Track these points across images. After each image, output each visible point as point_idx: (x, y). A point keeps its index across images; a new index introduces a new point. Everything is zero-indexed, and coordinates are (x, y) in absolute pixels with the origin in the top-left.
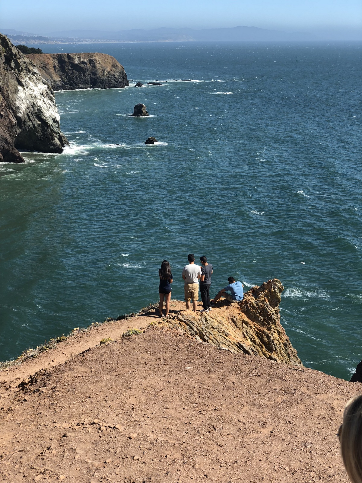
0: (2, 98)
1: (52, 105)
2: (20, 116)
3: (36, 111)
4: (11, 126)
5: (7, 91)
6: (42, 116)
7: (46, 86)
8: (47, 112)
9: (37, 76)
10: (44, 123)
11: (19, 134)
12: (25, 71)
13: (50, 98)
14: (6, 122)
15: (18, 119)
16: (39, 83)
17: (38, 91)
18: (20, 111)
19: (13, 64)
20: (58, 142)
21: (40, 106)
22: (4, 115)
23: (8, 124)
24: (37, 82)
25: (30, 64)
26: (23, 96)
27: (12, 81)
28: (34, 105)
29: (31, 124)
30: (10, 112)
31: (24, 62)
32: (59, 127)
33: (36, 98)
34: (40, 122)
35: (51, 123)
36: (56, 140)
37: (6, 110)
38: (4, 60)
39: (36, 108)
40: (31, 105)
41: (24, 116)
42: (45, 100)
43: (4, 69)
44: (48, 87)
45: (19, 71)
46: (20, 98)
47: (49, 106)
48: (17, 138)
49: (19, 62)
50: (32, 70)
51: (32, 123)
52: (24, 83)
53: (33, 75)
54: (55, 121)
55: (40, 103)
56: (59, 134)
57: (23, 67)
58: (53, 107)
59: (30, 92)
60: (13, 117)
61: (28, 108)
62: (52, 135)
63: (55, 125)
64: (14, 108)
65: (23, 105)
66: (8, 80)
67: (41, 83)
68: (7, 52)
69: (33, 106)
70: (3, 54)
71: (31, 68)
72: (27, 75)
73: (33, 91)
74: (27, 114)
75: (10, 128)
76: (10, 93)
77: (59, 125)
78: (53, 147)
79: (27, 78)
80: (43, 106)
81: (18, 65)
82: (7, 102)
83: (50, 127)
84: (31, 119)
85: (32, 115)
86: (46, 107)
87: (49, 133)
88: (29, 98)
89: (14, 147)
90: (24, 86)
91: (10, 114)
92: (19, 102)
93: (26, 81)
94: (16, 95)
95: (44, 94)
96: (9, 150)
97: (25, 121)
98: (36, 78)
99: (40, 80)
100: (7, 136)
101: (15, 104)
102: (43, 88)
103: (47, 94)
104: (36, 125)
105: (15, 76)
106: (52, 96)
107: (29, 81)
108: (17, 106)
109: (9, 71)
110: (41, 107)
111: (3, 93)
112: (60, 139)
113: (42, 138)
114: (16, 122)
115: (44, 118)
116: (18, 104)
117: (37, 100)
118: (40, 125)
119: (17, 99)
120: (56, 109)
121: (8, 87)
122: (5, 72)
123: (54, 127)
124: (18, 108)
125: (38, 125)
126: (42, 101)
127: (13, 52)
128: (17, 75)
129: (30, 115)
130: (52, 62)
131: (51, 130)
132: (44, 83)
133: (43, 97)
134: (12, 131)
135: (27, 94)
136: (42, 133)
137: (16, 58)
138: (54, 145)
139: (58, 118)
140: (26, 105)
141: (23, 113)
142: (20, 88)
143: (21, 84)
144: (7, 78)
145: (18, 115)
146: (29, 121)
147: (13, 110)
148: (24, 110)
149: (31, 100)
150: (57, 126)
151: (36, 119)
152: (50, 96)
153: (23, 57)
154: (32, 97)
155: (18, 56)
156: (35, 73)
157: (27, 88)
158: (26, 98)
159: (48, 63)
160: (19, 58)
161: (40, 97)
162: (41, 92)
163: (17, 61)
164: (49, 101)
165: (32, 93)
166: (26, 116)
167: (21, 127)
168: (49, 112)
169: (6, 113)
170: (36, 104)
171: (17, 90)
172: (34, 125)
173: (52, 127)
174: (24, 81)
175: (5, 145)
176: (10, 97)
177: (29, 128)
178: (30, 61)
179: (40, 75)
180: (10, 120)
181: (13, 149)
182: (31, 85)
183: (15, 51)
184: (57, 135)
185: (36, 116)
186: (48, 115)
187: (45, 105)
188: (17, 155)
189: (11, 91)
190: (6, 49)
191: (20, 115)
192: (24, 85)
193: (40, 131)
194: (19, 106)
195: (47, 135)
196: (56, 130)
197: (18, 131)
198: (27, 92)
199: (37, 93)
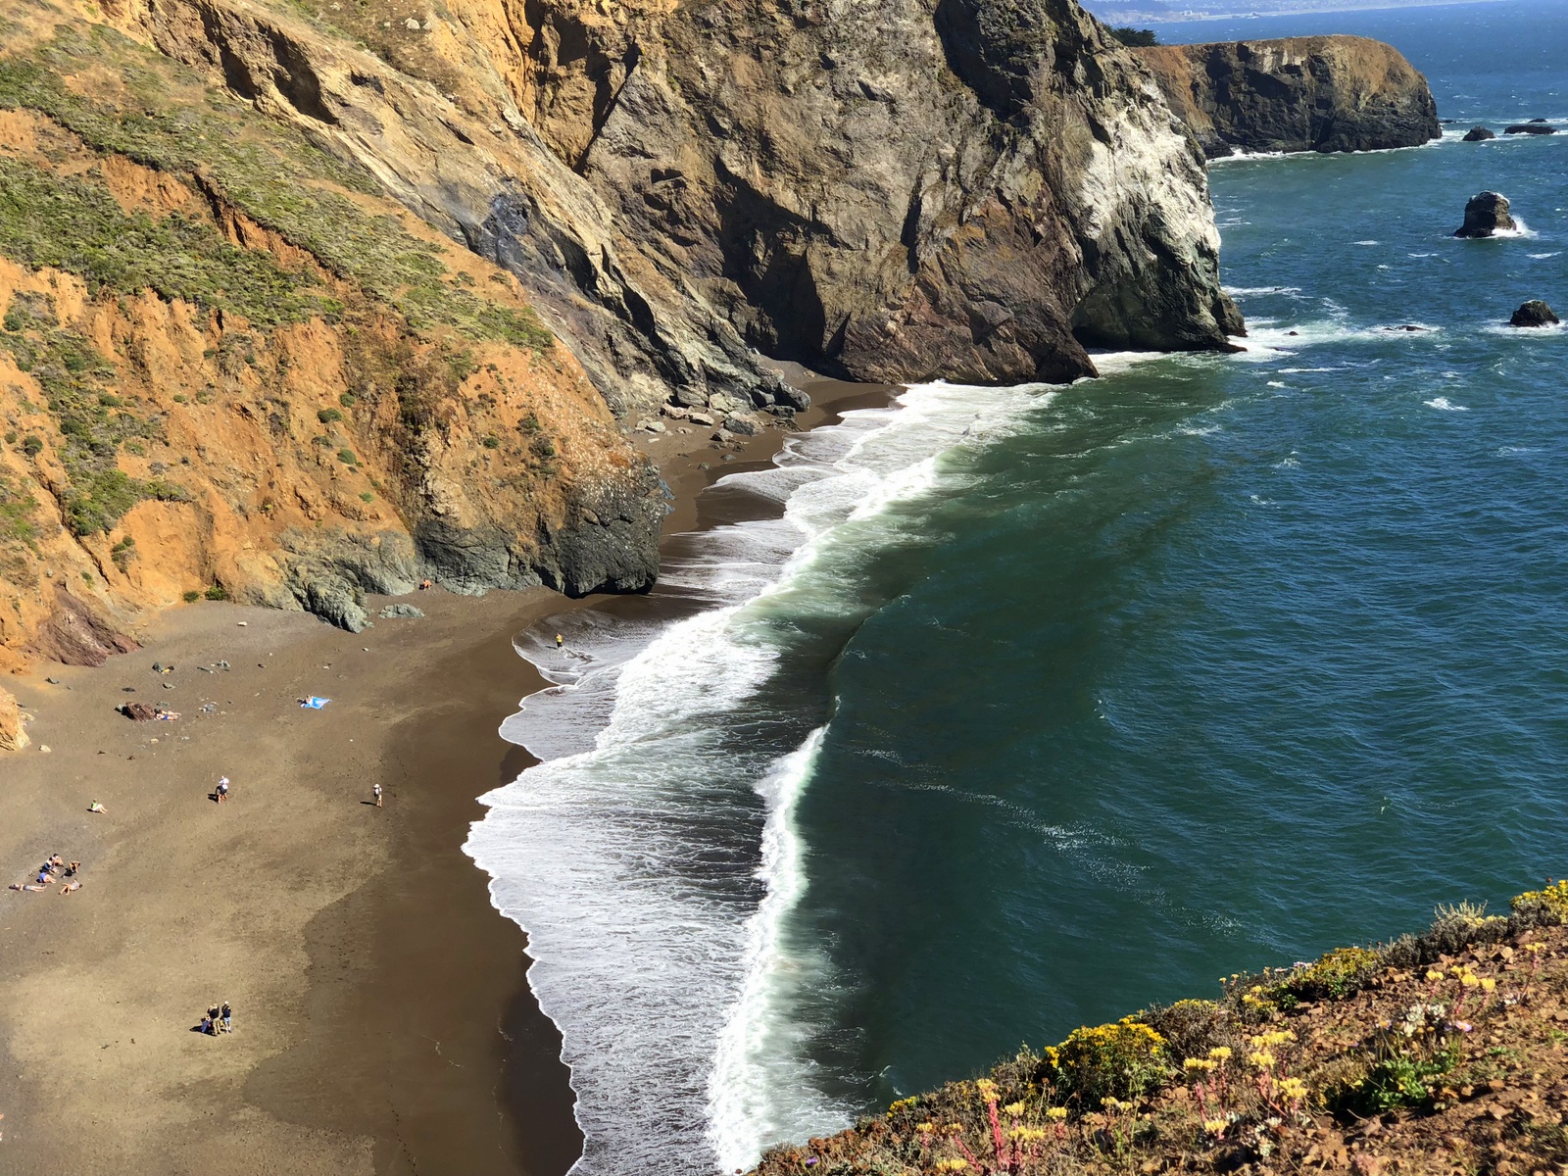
0: (1042, 180)
1: (1196, 198)
2: (1094, 237)
3: (1144, 219)
4: (1066, 268)
5: (1058, 158)
6: (1164, 236)
7: (1181, 139)
8: (1181, 221)
9: (1156, 109)
10: (1168, 257)
11: (1087, 296)
12: (1116, 93)
13: (1192, 178)
14: (1049, 258)
15: (1087, 245)
16: (1159, 130)
17: (1155, 154)
18: (1096, 221)
19: (1080, 71)
20: (1208, 319)
21: (1157, 205)
22: (1044, 236)
23: (1054, 264)
24: (1154, 128)
25: (1134, 68)
26: (1108, 172)
27: (1075, 127)
28: (1140, 199)
29: (1126, 262)
30: (1063, 225)
31: (1116, 64)
32: (1215, 271)
33: (1146, 177)
34: (1154, 257)
35: (1189, 259)
36: (1205, 312)
37: (1052, 219)
38: (1052, 61)
39: (1145, 211)
40: (1130, 203)
41: (1105, 236)
42: (1177, 182)
43: (1052, 88)
44: (1188, 143)
45: (1098, 94)
46: (1096, 181)
47: (1186, 203)
48: (1080, 308)
49: (1099, 64)
50: (1139, 90)
51: (1131, 260)
52: (1111, 131)
53: (1142, 104)
54: (1203, 251)
55: (1159, 195)
56: (1215, 292)
57: (1111, 81)
58: (1201, 205)
59: (1130, 159)
60: (1071, 240)
61: (1119, 212)
62: (1191, 298)
63: (1203, 263)
64: (1077, 213)
65: (1104, 201)
66: (1063, 123)
67: (1166, 129)
68: (1064, 33)
69: (1136, 203)
70: (1050, 42)
71: (1136, 82)
72: (1120, 103)
73: (1140, 156)
74: (1117, 231)
75: (1061, 274)
76: (1064, 164)
77: (1216, 263)
78: (1193, 337)
79: (1123, 115)
80: (1168, 204)
81: (1094, 75)
82: (1055, 194)
83: (1186, 272)
84: (1128, 245)
85: (1132, 233)
86: (1178, 206)
87: (1182, 291)
88: (1124, 179)
89: (1071, 337)
90: (1110, 142)
91: (1062, 230)
92: (1093, 194)
93: (1117, 126)
94: (1085, 170)
95: (1174, 164)
96: (1055, 346)
97: (1108, 254)
98: (1152, 115)
99: (1164, 120)
100: (1051, 302)
101: (1079, 199)
102: (1171, 144)
103: (1184, 165)
104: (1141, 265)
105: (1083, 109)
106: (1197, 169)
107: (1127, 125)
108: (1086, 205)
109: (1065, 94)
110: (1160, 207)
111: (1043, 165)
112: (1218, 308)
113: (1160, 306)
114: (1080, 255)
115: (1170, 242)
116: (1089, 200)
117: (1151, 185)
118: (1156, 266)
119: (1085, 184)
120: (1210, 211)
121: (1061, 147)
122: (1054, 97)
123: (1198, 269)
124: (1090, 210)
125: (1150, 265)
126: (1165, 187)
127: (1082, 31)
128: (1092, 106)
129: (1125, 232)
130: (1190, 71)
131: (1188, 280)
132: (1175, 130)
133: (1169, 176)
134: (1067, 284)
135: (1120, 166)
136: (1161, 289)
137: (1090, 51)
138: (1195, 328)
139: (1215, 243)
140: (1114, 201)
141: (1105, 227)
142: (1098, 147)
143: (1100, 134)
144: (1058, 117)
145: (1087, 233)
146: (1120, 251)
147: (1072, 220)
148: (1109, 217)
149: (1130, 187)
150: (1210, 266)
151: (1143, 246)
152: (1192, 172)
153: (1112, 49)
154: (1134, 177)
155: (1098, 45)
156: (1149, 98)
157: (1120, 146)
158: (1116, 181)
159: (1174, 77)
160: (1101, 51)
161: (1160, 175)
162: (1163, 158)
163: (1094, 61)
164: (1190, 189)
165: (1134, 161)
166: (1112, 236)
167: (1094, 274)
168: (1187, 221)
169: (1051, 227)
170: (1146, 198)
171: (1088, 155)
172: (1135, 266)
173: (1191, 272)
174: (1112, 123)
175: (1042, 327)
176: (1065, 179)
177: (1118, 275)
178: (1134, 61)
179: (1162, 105)
180: (1062, 249)
181: (1066, 341)
182: (1134, 135)
183: (1087, 30)
184: (1208, 298)
185: (1143, 236)
186: (1182, 234)
187: (1174, 200)
188: (1079, 361)
189: (1068, 159)
190: (1061, 26)
191: (1094, 234)
192: (1112, 137)
193: (1153, 284)
194: (1090, 207)
195: (1177, 297)
196: (1204, 280)
197: (1085, 286)
198: (1119, 159)
199: (1151, 164)
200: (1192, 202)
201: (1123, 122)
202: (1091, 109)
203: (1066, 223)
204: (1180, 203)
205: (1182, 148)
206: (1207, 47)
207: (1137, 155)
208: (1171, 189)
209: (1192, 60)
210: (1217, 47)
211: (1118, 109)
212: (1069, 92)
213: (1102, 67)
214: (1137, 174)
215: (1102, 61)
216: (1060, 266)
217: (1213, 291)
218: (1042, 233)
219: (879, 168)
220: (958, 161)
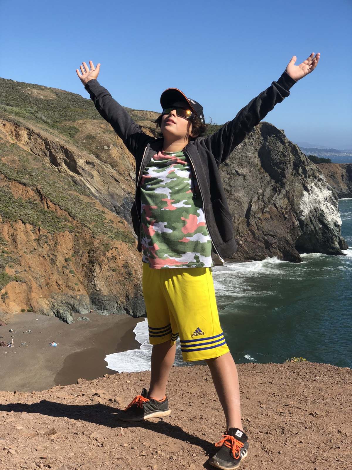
0: (288, 202)
1: (334, 209)
2: (303, 219)
3: (318, 215)
4: (294, 228)
5: (293, 195)
6: (324, 220)
7: (331, 192)
8: (330, 216)
9: (323, 183)
10: (325, 226)
11: (300, 236)
12: (311, 177)
13: (333, 203)
14: (289, 225)
15: (301, 222)
16: (324, 189)
17: (323, 196)
18: (304, 214)
19: (300, 170)
20: (337, 245)
21: (323, 211)
22: (287, 218)
23: (290, 227)
24: (322, 188)
25: (317, 170)
26: (308, 200)
27: (298, 186)
28: (317, 209)
29: (312, 227)
30: (294, 215)
31: (311, 169)
32: (340, 231)
33: (319, 202)
34: (321, 226)
35: (332, 227)
36: (336, 243)
37: (290, 213)
38: (293, 167)
39: (319, 212)
40: (314, 210)
41: (306, 219)
42: (329, 204)
43: (292, 175)
44: (333, 193)
45: (306, 177)
46: (304, 203)
47: (331, 211)
48: (298, 240)
49: (306, 168)
50: (318, 177)
51: (314, 226)
52: (309, 188)
53: (319, 181)
54: (336, 225)
55: (323, 208)
56: (340, 238)
57: (310, 174)
58: (336, 212)
59: (315, 197)
60: (296, 220)
61: (311, 212)
62: (332, 239)
63: (336, 229)
64: (298, 212)
65: (306, 209)
66: (295, 185)
67: (326, 189)
68: (296, 159)
69: (316, 210)
70: (292, 161)
71: (317, 174)
72: (313, 180)
73: (318, 196)
74: (310, 218)
75: (293, 230)
76: (295, 197)
77: (340, 229)
78: (332, 251)
79: (313, 184)
80: (326, 210)
81: (305, 171)
82: (291, 206)
83: (331, 231)
84: (313, 222)
85: (315, 219)
86: (329, 212)
87: (329, 237)
88: (313, 203)
89: (294, 248)
90: (309, 191)
91: (293, 217)
92: (303, 206)
93: (311, 187)
94: (301, 199)
95: (328, 199)
96: (290, 251)
97: (307, 224)
98: (322, 184)
99: (325, 186)
100: (289, 238)
101: (299, 208)
102: (327, 193)
103: (331, 199)
104: (317, 228)
105: (301, 181)
106: (335, 201)
107: (314, 187)
108: (301, 210)
109: (296, 177)
110: (324, 212)
111: (288, 197)
112: (340, 243)
113: (322, 241)
114: (298, 224)
115: (326, 222)
116: (302, 208)
117: (321, 205)
118: (322, 229)
119: (301, 203)
120: (339, 213)
121: (294, 192)
122: (293, 177)
123: (334, 231)
124: (302, 211)
125: (320, 228)
126: (325, 206)
127: (302, 159)
128: (304, 181)
129: (312, 218)
130: (341, 171)
131: (331, 233)
132: (329, 189)
133: (327, 202)
134: (294, 233)
135: (312, 199)
136: (323, 236)
137: (304, 165)
138: (333, 248)
139: (340, 223)
140: (309, 209)
141: (306, 216)
142: (305, 193)
143: (306, 189)
144: (293, 183)
145: (301, 218)
146: (311, 224)
147: (297, 214)
148: (307, 213)
149: (314, 205)
150: (338, 230)
151: (318, 223)
152: (334, 202)
153: (311, 164)
154: (316, 202)
155: (306, 163)
156: (321, 179)
157: (312, 193)
158: (310, 203)
159: (336, 173)
160: (307, 165)
161: (324, 202)
162: (325, 197)
163: (305, 168)
164: (333, 206)
165: (316, 198)
166: (309, 219)
167: (303, 230)
168: (332, 216)
169: (290, 215)
170: (319, 209)
171: (302, 195)
172: (315, 228)
173: (332, 231)
174: (310, 186)
175: (286, 245)
176: (295, 201)
177: (310, 231)
178: (317, 168)
179: (325, 181)
180: (293, 222)
181: (293, 250)
182: (316, 190)
183: (303, 159)
184: (337, 239)
185: (318, 220)
186: (330, 220)
187: (328, 210)
188: (296, 256)
189: (296, 196)
190: (296, 157)
191: (303, 218)
192: (310, 190)
193: (321, 234)
194: (302, 210)
195: (328, 238)
196: (336, 234)
197: (300, 234)
198: (312, 197)
199: (321, 198)
200: (333, 210)
201: (313, 186)
202: (303, 181)
203: (295, 214)
204: (329, 211)
205: (331, 194)
206: (347, 165)
207: (317, 196)
208: (327, 206)
209: (342, 168)
210: (350, 165)
211: (312, 182)
212: (297, 176)
213: (307, 169)
214: (317, 201)
215: (307, 168)
216: (292, 227)
217: (339, 237)
218: (287, 217)
219: (240, 195)
220: (263, 194)
